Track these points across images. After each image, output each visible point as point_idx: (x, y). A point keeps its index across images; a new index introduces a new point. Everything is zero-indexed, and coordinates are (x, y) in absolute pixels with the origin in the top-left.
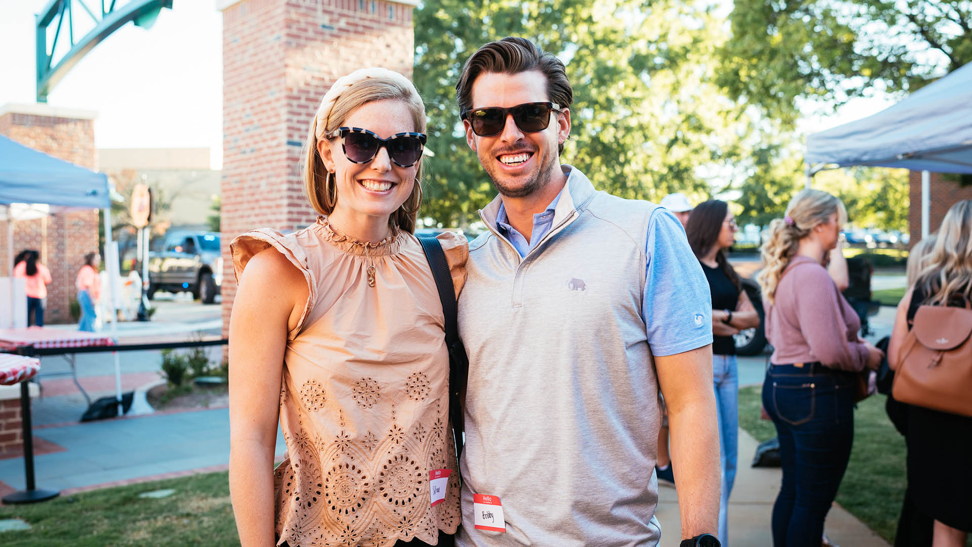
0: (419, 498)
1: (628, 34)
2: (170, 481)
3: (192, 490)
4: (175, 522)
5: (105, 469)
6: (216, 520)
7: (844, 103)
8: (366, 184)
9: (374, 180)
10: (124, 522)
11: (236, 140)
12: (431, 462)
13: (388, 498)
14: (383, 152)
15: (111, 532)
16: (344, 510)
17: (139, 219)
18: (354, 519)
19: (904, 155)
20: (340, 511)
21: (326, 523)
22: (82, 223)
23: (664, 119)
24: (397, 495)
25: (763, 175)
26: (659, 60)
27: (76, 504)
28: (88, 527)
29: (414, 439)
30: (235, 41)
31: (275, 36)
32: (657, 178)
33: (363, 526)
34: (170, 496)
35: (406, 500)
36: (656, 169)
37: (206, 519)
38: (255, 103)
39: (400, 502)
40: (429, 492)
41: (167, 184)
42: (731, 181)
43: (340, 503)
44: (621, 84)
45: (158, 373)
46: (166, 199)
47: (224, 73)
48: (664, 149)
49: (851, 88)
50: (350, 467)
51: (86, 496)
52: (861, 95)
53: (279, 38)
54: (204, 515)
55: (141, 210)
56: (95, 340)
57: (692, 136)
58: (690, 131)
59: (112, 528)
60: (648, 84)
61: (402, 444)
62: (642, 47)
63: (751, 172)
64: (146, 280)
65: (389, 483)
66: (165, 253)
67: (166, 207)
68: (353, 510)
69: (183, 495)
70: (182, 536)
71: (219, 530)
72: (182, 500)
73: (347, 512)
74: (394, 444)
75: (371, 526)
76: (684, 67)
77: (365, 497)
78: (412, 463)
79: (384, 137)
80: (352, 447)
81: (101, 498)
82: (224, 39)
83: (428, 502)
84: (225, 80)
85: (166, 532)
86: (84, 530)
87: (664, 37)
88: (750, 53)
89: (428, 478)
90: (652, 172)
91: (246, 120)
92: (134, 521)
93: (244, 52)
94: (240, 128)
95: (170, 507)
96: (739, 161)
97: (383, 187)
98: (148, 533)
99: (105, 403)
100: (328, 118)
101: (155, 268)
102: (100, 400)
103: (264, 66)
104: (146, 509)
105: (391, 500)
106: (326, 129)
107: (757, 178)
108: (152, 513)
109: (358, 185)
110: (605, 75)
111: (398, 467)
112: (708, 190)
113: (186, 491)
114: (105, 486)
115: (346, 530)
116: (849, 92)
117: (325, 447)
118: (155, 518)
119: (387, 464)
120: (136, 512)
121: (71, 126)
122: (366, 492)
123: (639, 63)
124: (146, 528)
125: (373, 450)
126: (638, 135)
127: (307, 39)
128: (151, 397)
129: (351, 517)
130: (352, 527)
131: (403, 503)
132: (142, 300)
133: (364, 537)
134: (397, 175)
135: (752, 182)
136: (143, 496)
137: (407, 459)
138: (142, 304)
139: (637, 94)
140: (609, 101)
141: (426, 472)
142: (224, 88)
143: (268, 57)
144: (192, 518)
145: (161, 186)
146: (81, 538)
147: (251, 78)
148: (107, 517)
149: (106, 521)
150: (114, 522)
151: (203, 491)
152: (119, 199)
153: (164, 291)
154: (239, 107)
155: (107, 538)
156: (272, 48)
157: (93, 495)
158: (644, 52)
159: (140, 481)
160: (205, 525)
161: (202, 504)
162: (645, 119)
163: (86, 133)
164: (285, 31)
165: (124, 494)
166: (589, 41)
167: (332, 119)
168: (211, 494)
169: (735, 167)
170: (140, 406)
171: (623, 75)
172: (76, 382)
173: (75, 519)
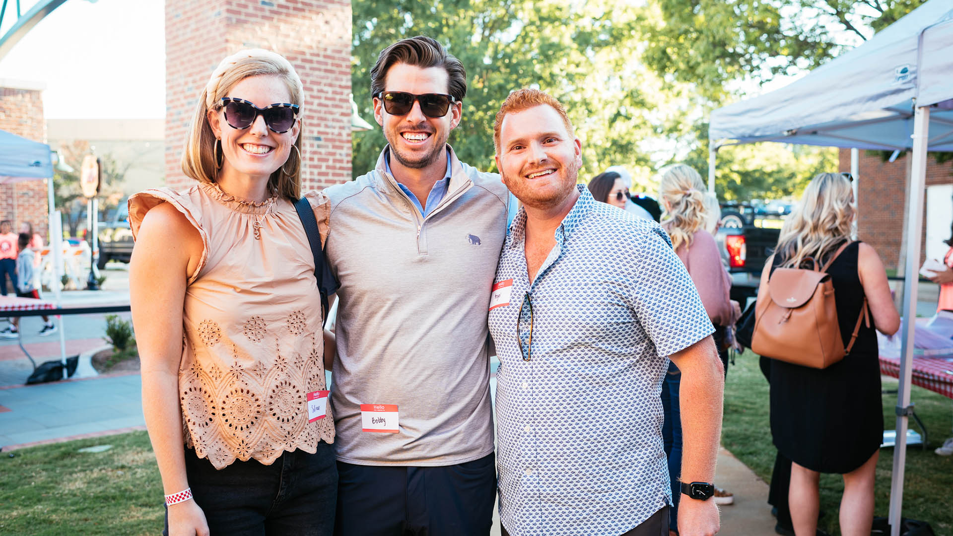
0: (300, 416)
1: (573, 11)
2: (108, 437)
3: (128, 445)
4: (110, 473)
5: (48, 428)
6: (149, 471)
7: (769, 80)
8: (246, 147)
9: (253, 144)
10: (61, 473)
11: (179, 113)
12: (309, 386)
13: (276, 417)
14: (260, 119)
15: (48, 483)
16: (239, 428)
17: (89, 190)
18: (248, 434)
19: (788, 131)
20: (236, 428)
21: (224, 438)
22: (31, 193)
23: (606, 95)
24: (283, 414)
25: (704, 148)
26: (603, 37)
27: (16, 459)
28: (26, 479)
29: (295, 368)
30: (177, 16)
31: (216, 11)
32: (600, 151)
33: (256, 440)
34: (109, 450)
35: (290, 418)
36: (599, 143)
37: (139, 470)
38: (198, 77)
39: (286, 419)
40: (307, 411)
41: (120, 156)
42: (675, 155)
43: (236, 421)
44: (564, 60)
45: (104, 339)
46: (119, 171)
47: (167, 47)
48: (607, 124)
49: (776, 66)
50: (245, 391)
51: (26, 451)
52: (785, 73)
53: (219, 14)
54: (138, 467)
55: (90, 181)
56: (40, 306)
57: (635, 111)
58: (632, 107)
59: (50, 479)
60: (592, 60)
61: (286, 371)
62: (586, 24)
63: (694, 147)
64: (96, 249)
65: (276, 405)
66: (116, 224)
67: (120, 178)
68: (247, 427)
69: (119, 450)
70: (115, 486)
71: (150, 480)
72: (118, 454)
73: (242, 429)
74: (280, 373)
75: (262, 440)
76: (627, 43)
77: (258, 416)
78: (294, 387)
79: (261, 107)
80: (245, 374)
81: (40, 454)
82: (167, 14)
83: (306, 419)
84: (168, 54)
85: (100, 482)
86: (23, 482)
87: (608, 15)
88: (677, 32)
89: (306, 400)
90: (595, 146)
91: (188, 93)
92: (71, 474)
93: (186, 27)
94: (183, 101)
95: (107, 461)
96: (680, 136)
97: (261, 150)
98: (84, 483)
99: (50, 367)
100: (216, 91)
101: (106, 239)
102: (45, 364)
103: (205, 41)
104: (84, 462)
105: (278, 418)
106: (214, 102)
107: (700, 152)
108: (88, 466)
109: (240, 148)
110: (549, 52)
111: (283, 391)
112: (650, 164)
113: (123, 447)
114: (44, 444)
115: (241, 444)
116: (775, 70)
117: (223, 375)
118: (92, 471)
119: (275, 388)
120: (74, 465)
121: (20, 97)
122: (258, 412)
123: (583, 40)
124: (81, 479)
125: (263, 377)
126: (582, 109)
127: (247, 15)
128: (96, 361)
129: (246, 432)
130: (246, 441)
131: (288, 420)
132: (92, 268)
133: (256, 449)
134: (274, 140)
135: (694, 156)
136: (82, 451)
137: (290, 384)
138: (92, 273)
139: (580, 70)
140: (552, 75)
141: (305, 394)
142: (166, 62)
143: (209, 32)
144: (126, 470)
145: (114, 157)
146: (19, 488)
147: (193, 52)
148: (43, 470)
149: (44, 473)
150: (52, 474)
151: (139, 446)
152: (70, 170)
153: (115, 261)
154: (182, 81)
155: (44, 488)
156: (213, 23)
157: (33, 450)
158: (588, 29)
159: (80, 438)
160: (138, 476)
161: (136, 457)
162: (588, 95)
163: (34, 104)
164: (225, 7)
165: (63, 449)
166: (535, 19)
167: (218, 92)
168: (146, 449)
169: (678, 141)
170: (85, 369)
171: (567, 51)
172: (21, 346)
173: (15, 472)
